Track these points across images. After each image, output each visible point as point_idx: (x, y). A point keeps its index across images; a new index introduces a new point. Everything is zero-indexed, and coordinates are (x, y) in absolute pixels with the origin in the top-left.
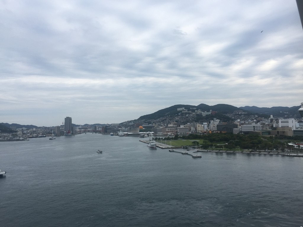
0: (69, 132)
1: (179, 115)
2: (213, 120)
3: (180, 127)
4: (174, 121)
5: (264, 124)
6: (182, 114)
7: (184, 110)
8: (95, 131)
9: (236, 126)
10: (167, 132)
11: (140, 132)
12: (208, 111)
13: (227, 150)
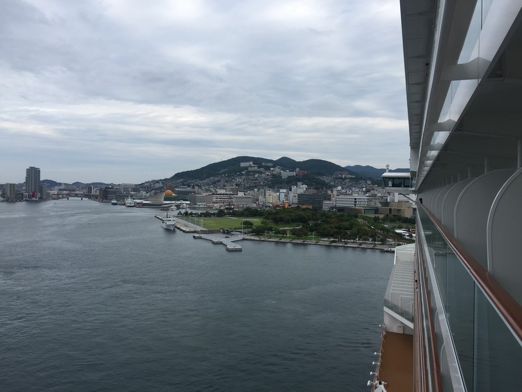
0: (33, 196)
1: (243, 175)
2: (296, 185)
3: (237, 195)
4: (234, 184)
5: (375, 195)
6: (248, 173)
7: (252, 167)
8: (89, 196)
9: (329, 198)
10: (214, 203)
11: (165, 200)
12: (292, 170)
13: (294, 239)
